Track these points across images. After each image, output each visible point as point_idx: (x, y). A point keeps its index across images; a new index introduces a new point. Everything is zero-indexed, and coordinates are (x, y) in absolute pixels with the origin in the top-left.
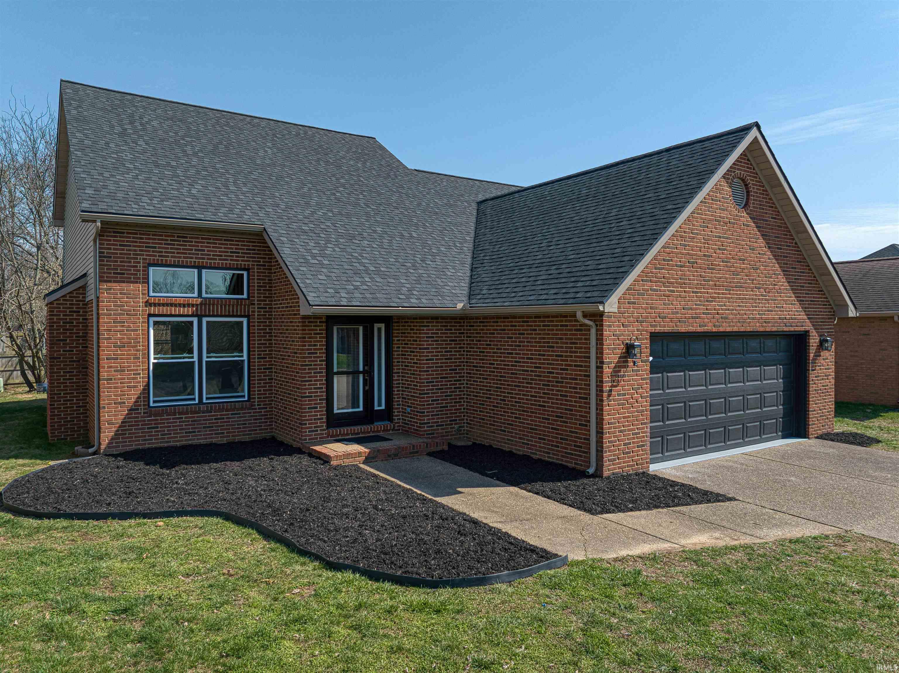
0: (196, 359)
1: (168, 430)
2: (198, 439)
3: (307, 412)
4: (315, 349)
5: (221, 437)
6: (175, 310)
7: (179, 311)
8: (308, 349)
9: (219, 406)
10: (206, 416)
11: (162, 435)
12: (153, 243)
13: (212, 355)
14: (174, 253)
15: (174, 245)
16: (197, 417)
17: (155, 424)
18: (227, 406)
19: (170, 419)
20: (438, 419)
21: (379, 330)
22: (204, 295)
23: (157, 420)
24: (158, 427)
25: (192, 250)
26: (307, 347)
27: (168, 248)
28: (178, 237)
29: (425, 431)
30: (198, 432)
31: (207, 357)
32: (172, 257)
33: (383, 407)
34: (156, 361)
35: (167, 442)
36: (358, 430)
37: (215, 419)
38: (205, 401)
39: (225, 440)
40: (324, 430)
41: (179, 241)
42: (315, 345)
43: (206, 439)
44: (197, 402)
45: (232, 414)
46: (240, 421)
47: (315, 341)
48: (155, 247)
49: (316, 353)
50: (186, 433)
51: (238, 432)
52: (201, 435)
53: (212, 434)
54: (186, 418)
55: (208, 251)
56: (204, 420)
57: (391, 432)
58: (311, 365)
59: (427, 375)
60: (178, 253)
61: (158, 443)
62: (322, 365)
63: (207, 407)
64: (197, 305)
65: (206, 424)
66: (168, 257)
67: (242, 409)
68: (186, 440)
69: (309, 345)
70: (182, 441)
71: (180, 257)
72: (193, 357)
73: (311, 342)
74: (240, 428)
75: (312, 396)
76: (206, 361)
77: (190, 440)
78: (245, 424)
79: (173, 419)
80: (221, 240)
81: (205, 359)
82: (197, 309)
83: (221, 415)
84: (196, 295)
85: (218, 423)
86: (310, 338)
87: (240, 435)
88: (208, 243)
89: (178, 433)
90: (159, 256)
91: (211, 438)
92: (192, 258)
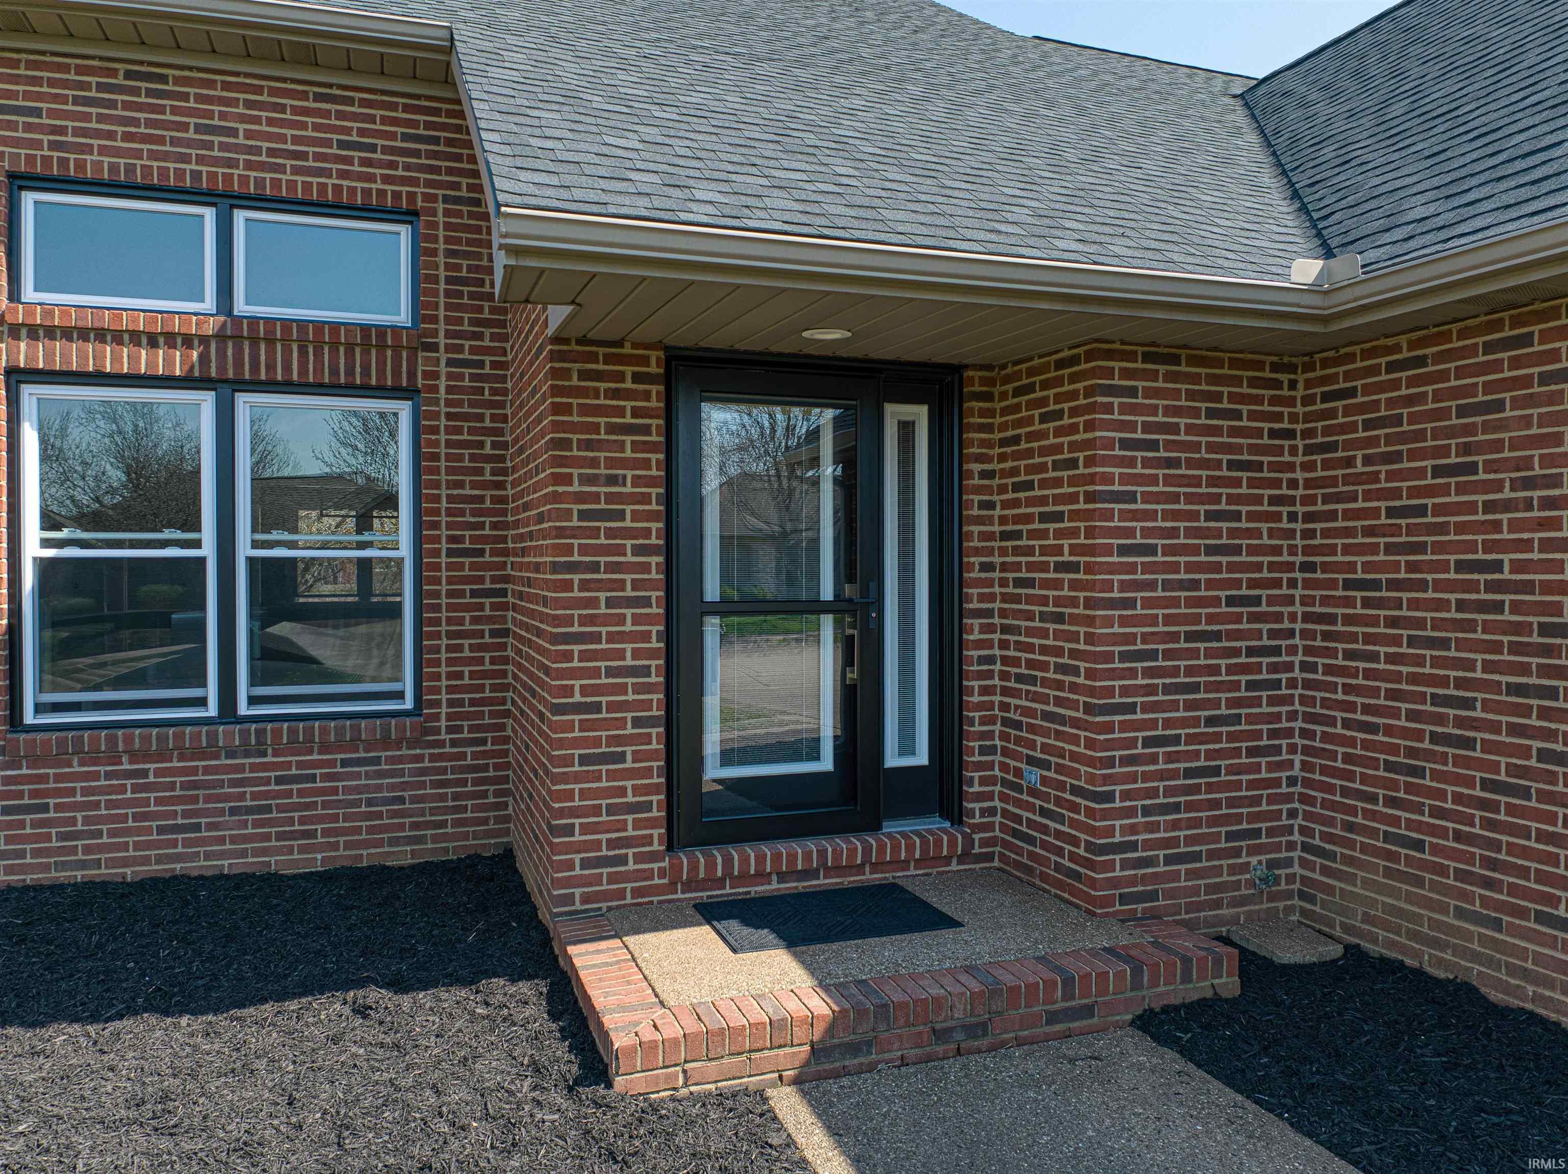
0: (208, 550)
1: (87, 820)
2: (208, 856)
3: (577, 778)
4: (611, 498)
5: (302, 849)
6: (117, 359)
7: (134, 359)
8: (580, 498)
9: (292, 732)
10: (240, 768)
11: (62, 837)
12: (27, 95)
13: (275, 536)
14: (111, 135)
15: (112, 104)
16: (207, 770)
17: (34, 794)
18: (324, 731)
19: (96, 776)
20: (1175, 825)
21: (907, 429)
22: (241, 307)
23: (44, 778)
24: (45, 808)
25: (185, 127)
26: (576, 487)
27: (87, 117)
28: (128, 75)
29: (1114, 883)
30: (211, 826)
31: (255, 545)
32: (103, 150)
33: (922, 758)
34: (51, 553)
35: (83, 865)
36: (808, 856)
37: (279, 780)
38: (243, 709)
39: (318, 861)
40: (653, 857)
41: (136, 91)
42: (612, 480)
43: (243, 854)
44: (212, 710)
45: (345, 762)
46: (379, 788)
47: (611, 463)
48: (37, 112)
49: (621, 515)
50: (161, 830)
51: (371, 830)
52: (221, 840)
53: (267, 837)
54: (158, 773)
55: (249, 135)
56: (234, 783)
57: (954, 866)
58: (594, 567)
59: (1124, 621)
60: (128, 137)
61: (46, 868)
62: (646, 568)
63: (245, 734)
64: (204, 340)
65: (241, 798)
66: (89, 149)
67: (386, 743)
68: (159, 860)
69: (587, 480)
70: (146, 860)
71: (138, 154)
72: (197, 544)
73: (594, 463)
74: (379, 815)
75: (597, 708)
76: (251, 560)
77: (178, 858)
78: (401, 800)
79: (109, 775)
80: (304, 96)
81: (244, 550)
82: (204, 358)
83: (301, 765)
84: (209, 304)
85: (289, 794)
86: (588, 445)
87: (380, 843)
88: (249, 104)
89: (128, 832)
90: (54, 145)
91: (264, 852)
92: (185, 159)
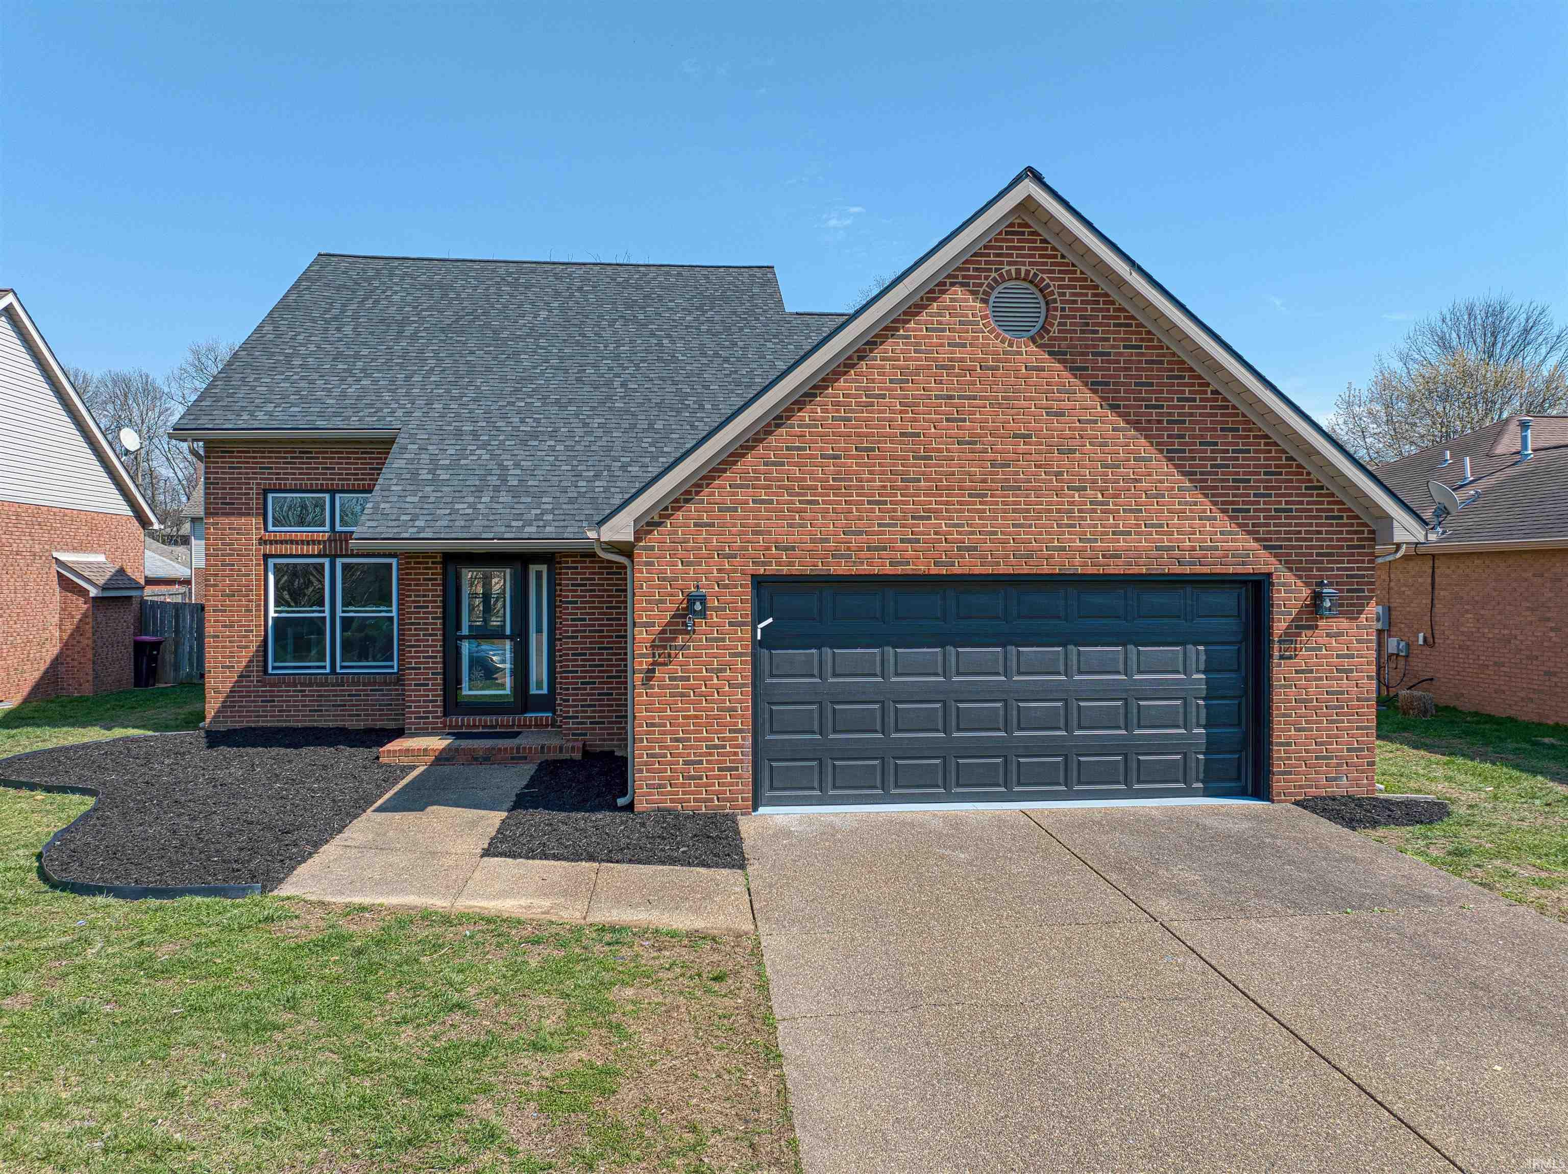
0: (327, 614)
1: (287, 706)
2: (325, 721)
3: (413, 691)
4: (424, 602)
5: (357, 721)
6: (297, 549)
7: (302, 549)
8: (414, 602)
9: (353, 678)
10: (336, 691)
11: (279, 711)
12: (268, 463)
13: (350, 608)
14: (294, 474)
15: (295, 463)
16: (325, 691)
17: (271, 696)
19: (289, 691)
21: (539, 575)
22: (338, 528)
23: (273, 691)
24: (274, 701)
25: (318, 468)
26: (413, 599)
27: (287, 468)
28: (300, 452)
29: (570, 729)
30: (327, 711)
31: (343, 612)
32: (293, 479)
33: (545, 691)
34: (276, 615)
35: (285, 721)
37: (349, 695)
38: (338, 670)
39: (362, 725)
40: (438, 717)
41: (302, 458)
42: (424, 596)
43: (337, 721)
44: (328, 670)
45: (371, 690)
46: (383, 700)
47: (424, 590)
48: (271, 468)
49: (428, 607)
50: (310, 711)
51: (380, 715)
52: (329, 715)
53: (344, 716)
54: (309, 691)
55: (339, 469)
56: (334, 696)
57: (549, 729)
59: (573, 643)
60: (300, 474)
61: (273, 721)
62: (436, 624)
63: (337, 679)
64: (324, 542)
65: (336, 701)
66: (288, 479)
67: (385, 683)
68: (310, 721)
69: (416, 596)
70: (305, 721)
71: (303, 479)
72: (324, 612)
73: (419, 591)
74: (383, 710)
75: (420, 669)
76: (342, 618)
77: (315, 721)
78: (391, 705)
79: (294, 691)
80: (357, 453)
81: (339, 614)
82: (325, 547)
83: (356, 690)
84: (327, 528)
85: (352, 701)
86: (417, 585)
87: (383, 720)
88: (339, 458)
89: (299, 711)
90: (277, 479)
91: (343, 721)
92: (318, 479)
